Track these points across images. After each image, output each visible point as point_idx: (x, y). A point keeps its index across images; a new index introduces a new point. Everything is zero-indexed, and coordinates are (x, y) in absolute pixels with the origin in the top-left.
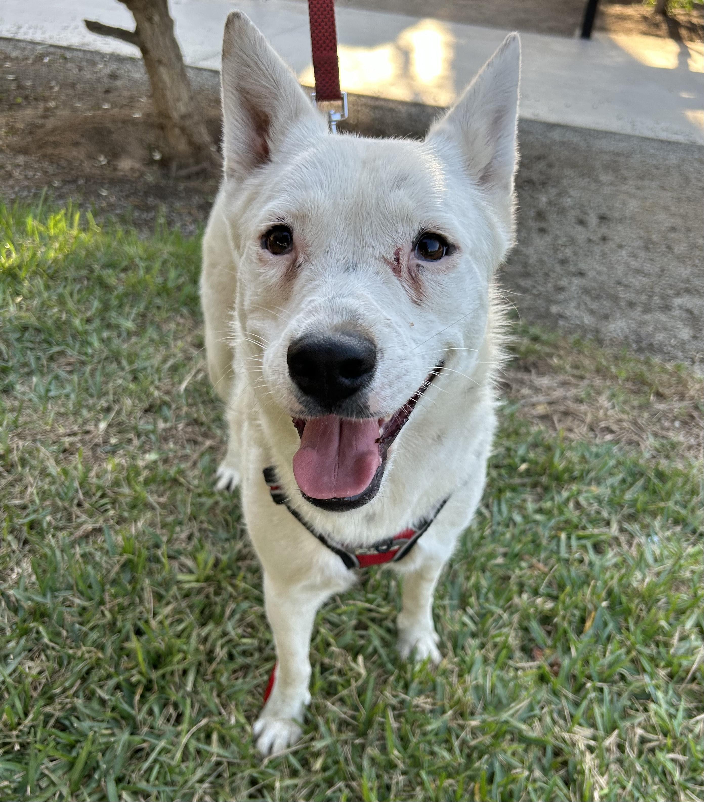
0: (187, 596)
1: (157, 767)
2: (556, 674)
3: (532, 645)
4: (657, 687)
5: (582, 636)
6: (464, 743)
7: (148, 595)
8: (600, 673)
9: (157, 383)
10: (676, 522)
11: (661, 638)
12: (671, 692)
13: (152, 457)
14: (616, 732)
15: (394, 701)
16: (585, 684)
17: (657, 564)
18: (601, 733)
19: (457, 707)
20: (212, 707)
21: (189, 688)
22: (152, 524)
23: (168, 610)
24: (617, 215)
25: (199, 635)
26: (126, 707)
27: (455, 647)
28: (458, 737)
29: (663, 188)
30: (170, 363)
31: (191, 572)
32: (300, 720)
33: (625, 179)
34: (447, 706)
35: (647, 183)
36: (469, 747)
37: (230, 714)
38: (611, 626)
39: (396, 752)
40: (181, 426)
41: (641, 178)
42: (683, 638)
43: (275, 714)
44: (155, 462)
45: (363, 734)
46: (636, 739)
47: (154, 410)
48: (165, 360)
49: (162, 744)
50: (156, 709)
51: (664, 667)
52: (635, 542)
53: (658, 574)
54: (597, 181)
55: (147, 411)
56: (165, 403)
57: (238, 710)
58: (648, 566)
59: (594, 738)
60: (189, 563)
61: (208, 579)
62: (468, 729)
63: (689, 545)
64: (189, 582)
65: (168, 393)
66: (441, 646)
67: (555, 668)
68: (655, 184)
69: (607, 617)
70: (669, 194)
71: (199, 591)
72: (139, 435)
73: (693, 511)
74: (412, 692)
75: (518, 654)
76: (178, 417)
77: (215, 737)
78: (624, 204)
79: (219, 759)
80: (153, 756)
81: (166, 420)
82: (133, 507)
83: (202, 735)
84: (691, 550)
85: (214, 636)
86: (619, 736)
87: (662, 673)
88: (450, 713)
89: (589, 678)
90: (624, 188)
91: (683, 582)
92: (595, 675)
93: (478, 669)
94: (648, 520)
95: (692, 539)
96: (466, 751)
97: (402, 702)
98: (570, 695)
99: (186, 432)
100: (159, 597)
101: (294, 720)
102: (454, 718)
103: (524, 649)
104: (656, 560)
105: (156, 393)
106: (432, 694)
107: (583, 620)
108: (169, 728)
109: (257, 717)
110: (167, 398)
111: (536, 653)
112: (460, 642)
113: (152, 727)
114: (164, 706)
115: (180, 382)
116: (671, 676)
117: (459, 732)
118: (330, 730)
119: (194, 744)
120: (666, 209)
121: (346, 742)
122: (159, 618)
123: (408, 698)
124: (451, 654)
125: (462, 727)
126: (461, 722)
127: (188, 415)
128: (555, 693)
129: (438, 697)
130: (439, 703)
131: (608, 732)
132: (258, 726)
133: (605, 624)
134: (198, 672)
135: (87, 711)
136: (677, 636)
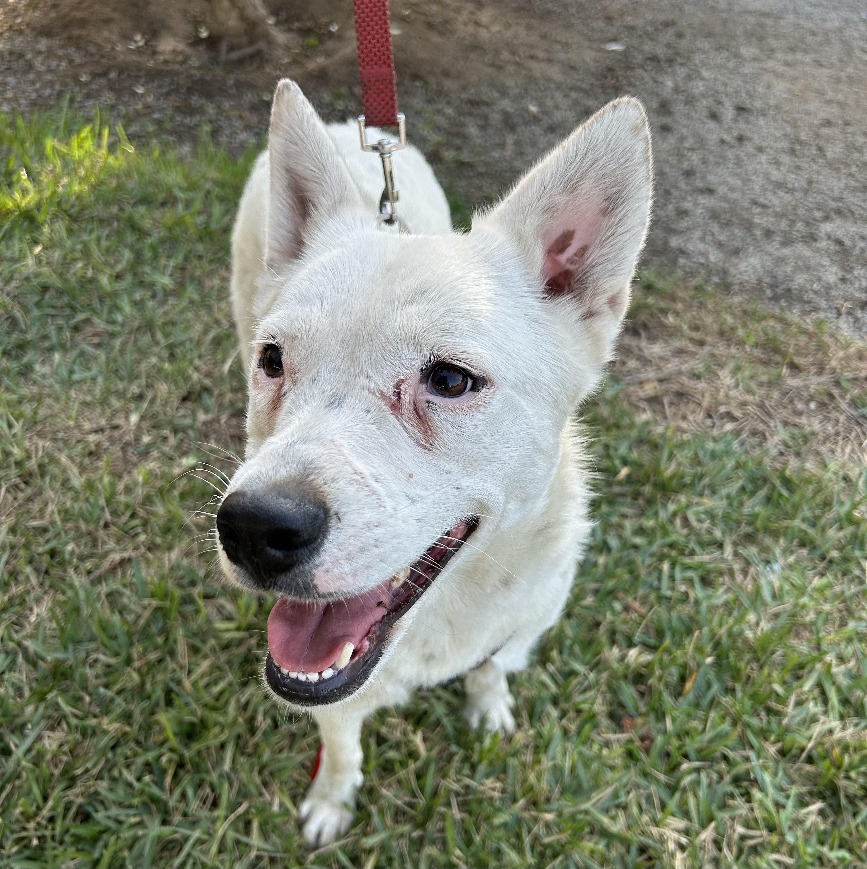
0: (226, 647)
1: (190, 862)
2: (647, 751)
3: (620, 712)
4: (764, 768)
5: (681, 700)
6: (536, 839)
7: (182, 648)
8: (699, 751)
9: (197, 362)
10: (802, 544)
11: (773, 704)
12: (780, 774)
13: (189, 461)
14: (713, 825)
15: (458, 787)
16: (679, 764)
17: (775, 604)
18: (696, 825)
19: (530, 795)
20: (253, 790)
21: (227, 766)
22: (188, 554)
23: (205, 665)
24: (758, 104)
25: (238, 701)
26: (155, 790)
27: (531, 716)
28: (529, 831)
29: (820, 65)
30: (211, 335)
31: (229, 618)
32: (352, 804)
33: (772, 50)
34: (519, 794)
35: (799, 56)
36: (542, 845)
37: (272, 794)
38: (716, 688)
39: (458, 852)
40: (224, 419)
41: (793, 50)
42: (799, 703)
44: (193, 468)
45: (422, 825)
46: (736, 837)
47: (193, 397)
48: (206, 332)
49: (196, 834)
50: (190, 792)
51: (774, 743)
52: (752, 570)
53: (776, 616)
54: (737, 55)
55: (185, 399)
56: (206, 389)
57: (281, 790)
58: (765, 604)
59: (687, 832)
60: (229, 607)
61: (249, 627)
62: (541, 823)
63: (815, 575)
64: (228, 630)
65: (208, 375)
66: (515, 713)
67: (647, 742)
68: (808, 58)
69: (712, 675)
70: (826, 71)
71: (240, 642)
72: (175, 431)
73: (823, 530)
74: (479, 775)
75: (605, 722)
76: (221, 406)
77: (255, 825)
78: (769, 87)
79: (259, 853)
80: (187, 848)
81: (207, 411)
82: (166, 530)
83: (241, 825)
84: (817, 582)
85: (255, 700)
86: (716, 829)
87: (772, 750)
88: (522, 802)
89: (686, 756)
90: (770, 64)
91: (804, 626)
92: (692, 754)
93: (557, 747)
94: (768, 541)
95: (821, 565)
96: (539, 848)
97: (467, 787)
98: (662, 777)
99: (229, 426)
100: (194, 650)
101: (345, 805)
102: (526, 808)
103: (612, 716)
104: (774, 596)
105: (195, 376)
106: (502, 776)
107: (683, 679)
108: (205, 813)
109: (304, 796)
110: (207, 382)
111: (627, 722)
112: (538, 709)
113: (185, 815)
114: (199, 785)
115: (223, 361)
116: (783, 753)
117: (531, 825)
118: (383, 822)
119: (231, 835)
120: (821, 93)
121: (402, 835)
122: (194, 676)
123: (473, 783)
124: (526, 725)
125: (536, 820)
126: (534, 813)
127: (232, 403)
128: (645, 775)
129: (509, 781)
130: (509, 789)
131: (704, 826)
132: (305, 808)
133: (709, 686)
134: (237, 745)
135: (111, 796)
136: (793, 699)
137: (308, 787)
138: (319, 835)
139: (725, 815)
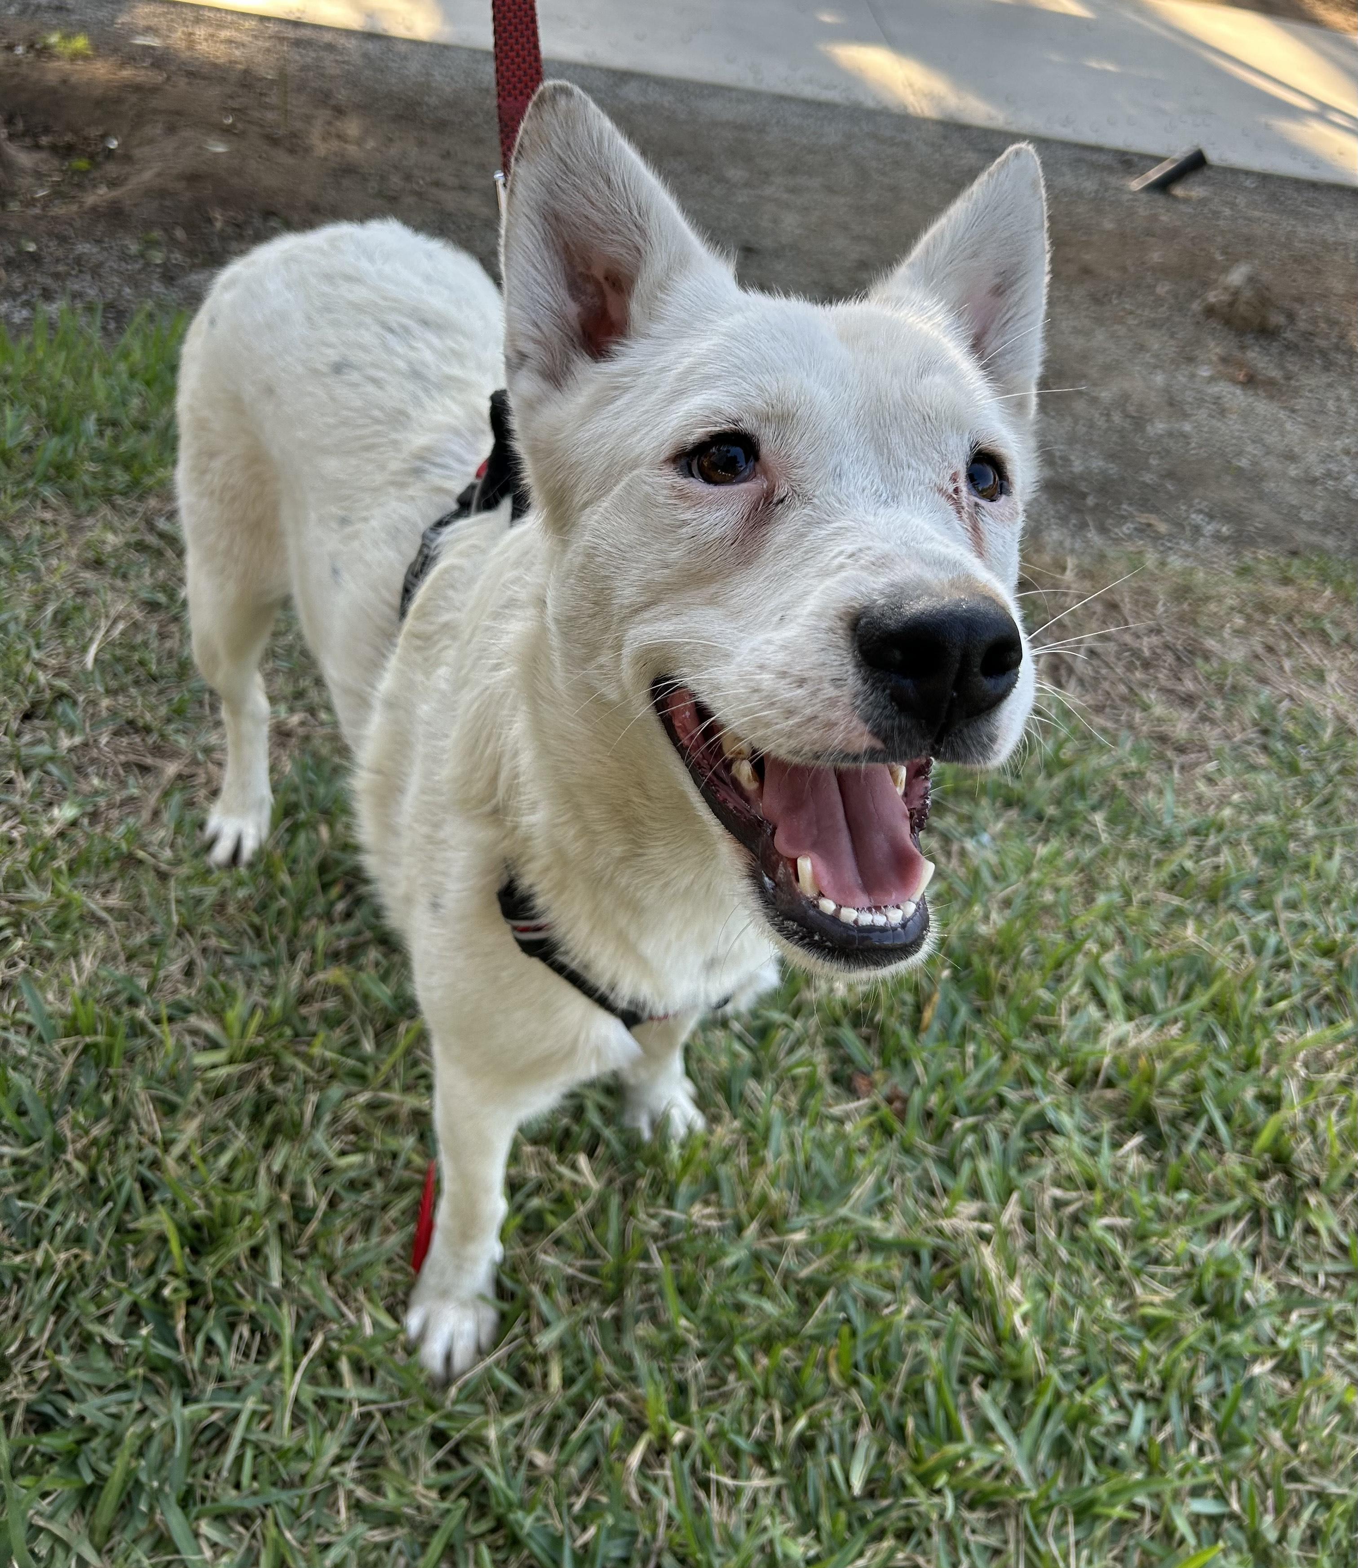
0: (219, 1093)
1: (249, 1454)
2: (901, 1115)
3: (849, 1070)
4: (1057, 1107)
5: (923, 1036)
6: (788, 1276)
7: (144, 1108)
8: (970, 1100)
9: (36, 655)
10: (1008, 804)
11: (1042, 1018)
12: (1077, 1110)
13: (65, 812)
14: (1015, 1197)
15: (654, 1225)
16: (949, 1125)
17: (1000, 887)
18: (994, 1205)
19: (761, 1214)
20: (328, 1308)
21: (276, 1283)
22: (107, 958)
23: (191, 1128)
24: (768, 243)
25: (269, 1169)
26: (161, 1349)
27: (728, 1099)
28: (775, 1266)
29: (830, 190)
30: (50, 610)
31: (213, 1045)
33: (767, 174)
34: (744, 1216)
35: (802, 180)
36: (797, 1282)
37: (358, 1311)
38: (964, 1012)
39: (683, 1322)
40: (104, 740)
41: (792, 171)
42: (1073, 1011)
43: (444, 1294)
44: (74, 823)
45: (616, 1297)
46: (1049, 1206)
47: (41, 711)
48: (39, 607)
49: (250, 1404)
50: (219, 1339)
51: (1059, 1069)
52: (955, 848)
53: (1007, 903)
54: (721, 179)
55: (27, 717)
56: (61, 696)
57: (371, 1300)
58: (987, 890)
59: (983, 1217)
60: (210, 1027)
61: (251, 1054)
62: (790, 1250)
63: (1037, 841)
64: (214, 1067)
65: (61, 673)
67: (897, 1105)
68: (815, 182)
69: (954, 995)
70: (842, 200)
71: (242, 1080)
72: (27, 771)
73: (1031, 781)
74: (680, 1202)
75: (829, 1089)
76: (96, 721)
77: (344, 1366)
78: (775, 221)
79: (363, 1409)
80: (238, 1433)
81: (71, 731)
82: (61, 927)
83: (322, 1370)
84: (1042, 851)
85: (294, 1165)
86: (1022, 1202)
87: (1059, 1079)
88: (752, 1228)
89: (955, 1112)
90: (768, 191)
91: (1047, 909)
92: (963, 1107)
93: (779, 1135)
94: (965, 808)
95: (1040, 829)
96: (794, 1288)
97: (667, 1223)
98: (931, 1149)
99: (117, 752)
100: (168, 1109)
102: (762, 1234)
103: (836, 1079)
104: (996, 878)
105: (42, 678)
106: (713, 1197)
107: (919, 1009)
108: (250, 1368)
109: (406, 1305)
110: (62, 684)
111: (860, 1083)
112: (736, 1088)
113: (221, 1379)
114: (232, 1327)
115: (84, 649)
116: (1073, 1082)
117: (775, 1258)
118: (554, 1304)
119: (310, 1393)
120: (845, 227)
121: (587, 1321)
122: (177, 1150)
123: (676, 1215)
124: (727, 1114)
125: (780, 1249)
126: (774, 1239)
127: (114, 713)
128: (907, 1149)
129: (726, 1201)
130: (729, 1211)
131: (1004, 1202)
132: (413, 1321)
133: (954, 1011)
134: (283, 1244)
135: (83, 1377)
136: (1064, 1007)
137: (411, 1287)
138: (448, 1358)
139: (1029, 1180)
